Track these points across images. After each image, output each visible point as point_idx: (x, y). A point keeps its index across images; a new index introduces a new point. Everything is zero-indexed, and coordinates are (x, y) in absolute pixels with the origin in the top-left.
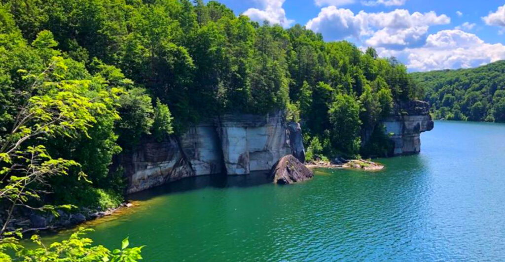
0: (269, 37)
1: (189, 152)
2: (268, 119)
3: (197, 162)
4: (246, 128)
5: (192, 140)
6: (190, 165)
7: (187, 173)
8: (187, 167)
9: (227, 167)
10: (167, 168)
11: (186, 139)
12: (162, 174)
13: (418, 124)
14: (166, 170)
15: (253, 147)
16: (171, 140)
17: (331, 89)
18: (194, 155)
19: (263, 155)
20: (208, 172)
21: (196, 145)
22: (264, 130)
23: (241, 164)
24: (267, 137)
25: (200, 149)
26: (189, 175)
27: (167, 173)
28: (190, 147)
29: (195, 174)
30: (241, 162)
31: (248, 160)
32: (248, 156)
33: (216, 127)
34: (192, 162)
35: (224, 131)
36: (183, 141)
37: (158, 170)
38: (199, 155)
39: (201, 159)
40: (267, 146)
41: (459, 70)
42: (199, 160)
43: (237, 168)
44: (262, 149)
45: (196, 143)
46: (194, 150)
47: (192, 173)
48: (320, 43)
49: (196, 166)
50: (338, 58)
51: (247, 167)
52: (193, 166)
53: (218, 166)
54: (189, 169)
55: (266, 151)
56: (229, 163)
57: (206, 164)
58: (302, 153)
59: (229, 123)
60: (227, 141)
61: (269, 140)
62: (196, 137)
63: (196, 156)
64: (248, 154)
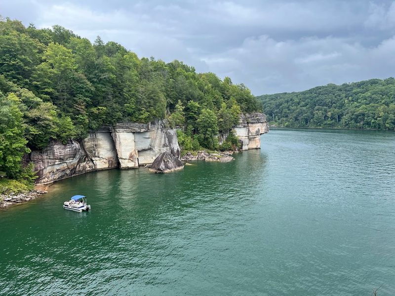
0: (150, 68)
1: (91, 152)
2: (150, 126)
3: (97, 159)
4: (134, 133)
5: (93, 143)
6: (92, 161)
7: (90, 167)
8: (90, 162)
9: (120, 162)
10: (72, 163)
11: (88, 142)
12: (69, 168)
13: (259, 129)
14: (72, 165)
15: (141, 147)
16: (73, 142)
17: (199, 106)
18: (95, 154)
19: (148, 152)
20: (106, 166)
22: (148, 135)
23: (131, 159)
24: (150, 139)
25: (99, 149)
26: (91, 169)
27: (73, 167)
28: (91, 148)
29: (96, 168)
30: (131, 157)
31: (136, 156)
32: (137, 153)
33: (111, 133)
34: (93, 159)
35: (118, 137)
36: (86, 143)
37: (65, 165)
38: (98, 153)
39: (101, 156)
40: (151, 146)
41: (293, 93)
42: (99, 157)
43: (129, 162)
44: (147, 148)
45: (96, 145)
46: (94, 150)
47: (94, 167)
48: (192, 74)
49: (97, 162)
51: (137, 161)
52: (94, 162)
53: (114, 161)
54: (91, 164)
55: (150, 149)
56: (122, 159)
57: (105, 160)
58: (178, 151)
59: (121, 129)
60: (120, 143)
61: (152, 142)
62: (96, 140)
63: (96, 154)
64: (137, 152)
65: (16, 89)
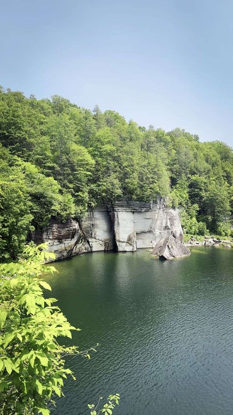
0: (153, 139)
1: (88, 232)
2: (151, 205)
3: (93, 240)
4: (134, 212)
5: (90, 222)
6: (88, 242)
7: (86, 249)
8: (86, 243)
9: (118, 245)
10: (69, 244)
11: (85, 221)
12: (66, 250)
14: (69, 247)
15: (140, 229)
16: (72, 221)
17: (205, 181)
18: (91, 234)
19: (148, 235)
20: (103, 248)
21: (93, 226)
22: (148, 215)
23: (130, 242)
24: (151, 220)
25: (96, 230)
26: (87, 251)
27: (70, 249)
28: (88, 228)
29: (92, 250)
31: (135, 239)
32: (135, 236)
33: (109, 212)
34: (90, 240)
35: (116, 216)
36: (83, 222)
37: (62, 246)
38: (95, 234)
39: (97, 238)
40: (151, 228)
42: (95, 238)
43: (126, 246)
44: (147, 230)
45: (93, 225)
46: (91, 230)
47: (89, 249)
49: (93, 244)
50: (211, 156)
51: (135, 245)
52: (90, 243)
53: (111, 244)
54: (87, 246)
55: (150, 232)
56: (120, 241)
57: (101, 242)
58: (181, 235)
59: (120, 208)
60: (118, 223)
61: (152, 223)
62: (93, 219)
63: (93, 235)
64: (135, 234)
65: (20, 163)
